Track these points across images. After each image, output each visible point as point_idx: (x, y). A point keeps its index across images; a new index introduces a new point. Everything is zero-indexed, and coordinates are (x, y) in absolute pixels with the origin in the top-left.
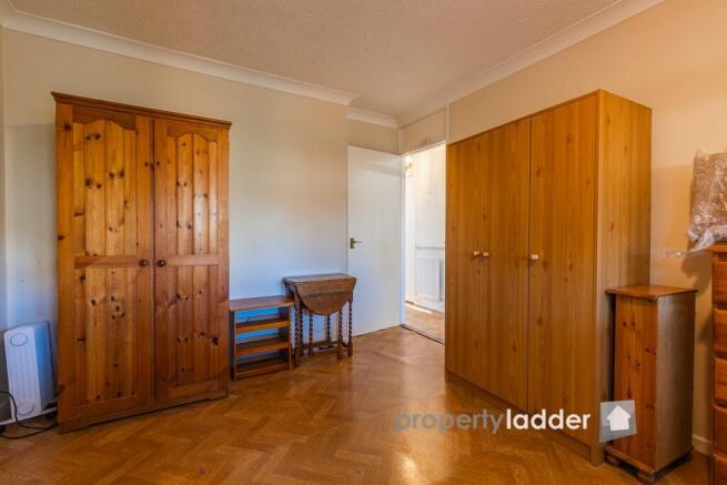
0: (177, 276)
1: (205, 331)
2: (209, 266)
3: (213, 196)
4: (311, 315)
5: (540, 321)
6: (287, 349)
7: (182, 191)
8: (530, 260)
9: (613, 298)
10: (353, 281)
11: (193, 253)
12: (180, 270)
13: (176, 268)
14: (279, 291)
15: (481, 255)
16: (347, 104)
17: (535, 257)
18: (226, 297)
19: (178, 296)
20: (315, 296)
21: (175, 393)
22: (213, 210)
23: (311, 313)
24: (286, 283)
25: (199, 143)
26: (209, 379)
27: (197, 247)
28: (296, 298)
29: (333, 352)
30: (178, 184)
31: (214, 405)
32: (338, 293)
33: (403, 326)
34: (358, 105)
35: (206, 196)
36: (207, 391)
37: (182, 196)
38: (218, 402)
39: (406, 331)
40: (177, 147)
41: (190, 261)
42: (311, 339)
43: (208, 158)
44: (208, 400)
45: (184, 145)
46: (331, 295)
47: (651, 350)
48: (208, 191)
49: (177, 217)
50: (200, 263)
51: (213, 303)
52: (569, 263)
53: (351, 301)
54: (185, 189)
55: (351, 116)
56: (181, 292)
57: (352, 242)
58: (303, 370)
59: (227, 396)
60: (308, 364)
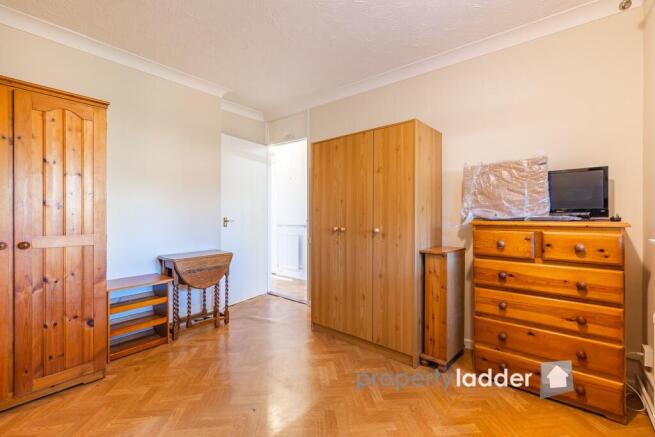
0: (44, 258)
1: (79, 314)
2: (83, 247)
3: (87, 175)
4: (189, 289)
5: (381, 276)
6: (166, 324)
7: (51, 168)
8: (373, 232)
9: (423, 255)
10: (229, 256)
11: (64, 234)
12: (48, 252)
13: (44, 251)
14: (154, 269)
15: (339, 230)
16: (221, 96)
17: (377, 230)
18: (103, 277)
19: (45, 280)
20: (194, 272)
21: (40, 384)
22: (89, 189)
23: (190, 287)
24: (161, 261)
25: (71, 120)
26: (83, 363)
27: (68, 227)
28: (174, 274)
29: (210, 322)
30: (44, 161)
31: (89, 388)
32: (215, 268)
33: (270, 294)
34: (230, 98)
35: (81, 175)
36: (81, 375)
37: (51, 173)
38: (95, 385)
39: (274, 297)
40: (44, 122)
41: (60, 242)
42: (189, 312)
43: (82, 136)
44: (82, 384)
45: (53, 120)
46: (209, 269)
47: (444, 287)
48: (82, 170)
49: (44, 195)
50: (72, 244)
51: (88, 285)
52: (398, 234)
53: (227, 274)
54: (55, 166)
55: (224, 107)
56: (48, 276)
57: (226, 221)
58: (182, 341)
59: (104, 377)
60: (187, 336)
